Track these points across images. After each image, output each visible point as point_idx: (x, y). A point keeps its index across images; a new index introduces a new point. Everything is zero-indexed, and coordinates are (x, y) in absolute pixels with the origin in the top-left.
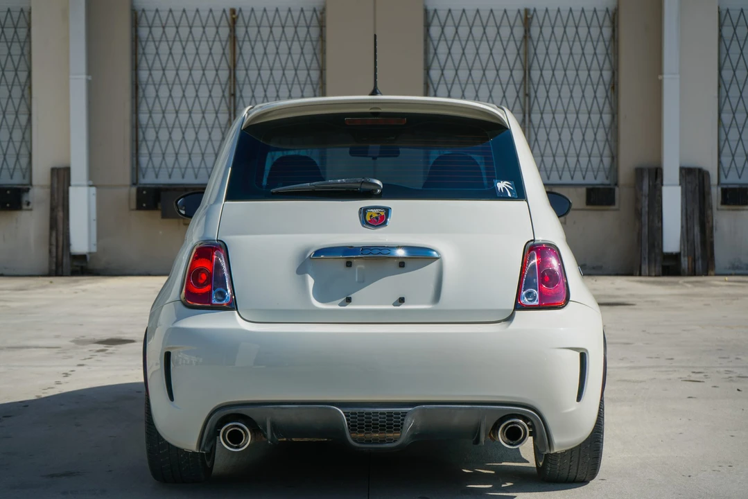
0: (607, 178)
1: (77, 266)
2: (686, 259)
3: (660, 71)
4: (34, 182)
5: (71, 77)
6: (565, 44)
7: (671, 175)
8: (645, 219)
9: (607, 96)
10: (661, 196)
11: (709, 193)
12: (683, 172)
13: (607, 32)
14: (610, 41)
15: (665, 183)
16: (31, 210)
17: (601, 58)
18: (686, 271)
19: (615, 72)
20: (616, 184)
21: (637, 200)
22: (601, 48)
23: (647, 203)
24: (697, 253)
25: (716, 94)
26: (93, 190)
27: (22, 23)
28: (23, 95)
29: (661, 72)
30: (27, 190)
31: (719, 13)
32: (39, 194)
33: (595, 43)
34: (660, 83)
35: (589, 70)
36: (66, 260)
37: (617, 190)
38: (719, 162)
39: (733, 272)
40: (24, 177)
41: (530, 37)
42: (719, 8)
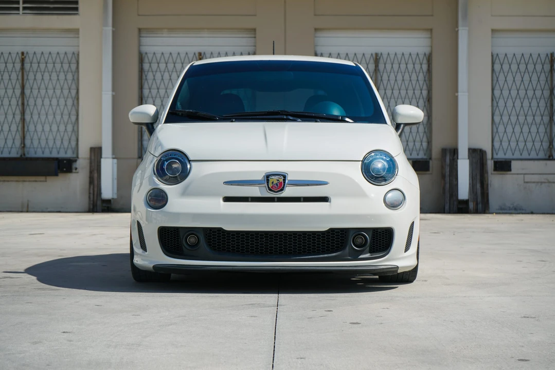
0: (425, 155)
1: (105, 207)
2: (472, 203)
3: (456, 89)
4: (80, 156)
5: (103, 93)
6: (399, 74)
7: (463, 153)
8: (447, 179)
9: (425, 106)
10: (457, 165)
11: (486, 164)
12: (470, 150)
13: (425, 67)
14: (427, 73)
15: (459, 157)
16: (78, 173)
17: (421, 83)
18: (472, 210)
19: (430, 91)
20: (431, 159)
21: (443, 167)
22: (421, 77)
23: (448, 170)
24: (478, 200)
25: (490, 104)
26: (115, 161)
27: (74, 61)
28: (73, 104)
29: (457, 92)
30: (75, 161)
31: (492, 56)
32: (83, 163)
33: (417, 74)
34: (456, 98)
35: (414, 90)
36: (99, 203)
37: (431, 162)
38: (493, 146)
39: (501, 212)
40: (73, 153)
41: (379, 70)
42: (492, 53)
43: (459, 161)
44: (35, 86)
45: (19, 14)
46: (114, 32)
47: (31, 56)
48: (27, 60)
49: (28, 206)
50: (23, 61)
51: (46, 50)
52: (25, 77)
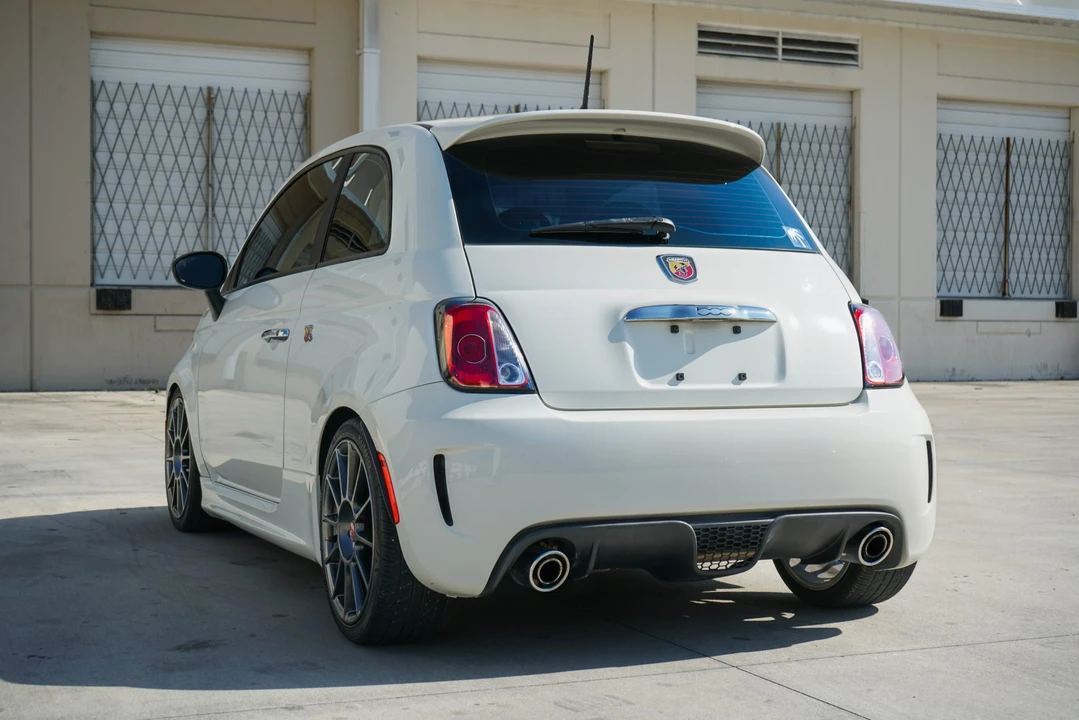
6: (253, 130)
13: (299, 118)
14: (302, 129)
31: (418, 105)
33: (286, 131)
35: (279, 161)
41: (214, 119)
42: (417, 100)
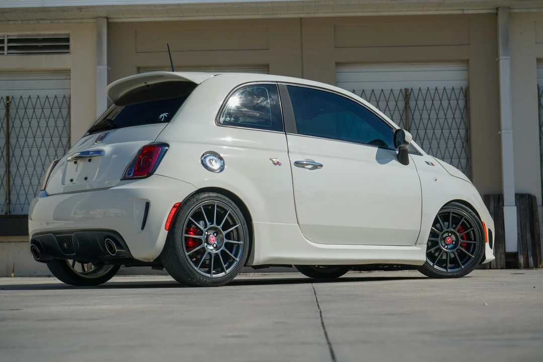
2: (522, 257)
3: (498, 127)
6: (433, 112)
7: (509, 198)
9: (463, 146)
10: (503, 213)
11: (536, 211)
12: (518, 196)
13: (462, 103)
14: (464, 109)
15: (505, 204)
18: (523, 265)
19: (468, 130)
22: (458, 114)
24: (529, 253)
25: (538, 143)
27: (65, 105)
29: (499, 129)
31: (538, 88)
33: (454, 111)
34: (500, 136)
35: (450, 129)
38: (542, 190)
41: (409, 107)
42: (538, 85)
43: (505, 209)
44: (22, 134)
45: (4, 54)
46: (109, 72)
47: (17, 101)
48: (12, 106)
49: (13, 269)
50: (8, 107)
51: (34, 94)
52: (11, 125)
